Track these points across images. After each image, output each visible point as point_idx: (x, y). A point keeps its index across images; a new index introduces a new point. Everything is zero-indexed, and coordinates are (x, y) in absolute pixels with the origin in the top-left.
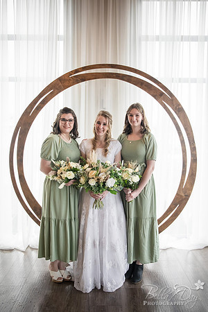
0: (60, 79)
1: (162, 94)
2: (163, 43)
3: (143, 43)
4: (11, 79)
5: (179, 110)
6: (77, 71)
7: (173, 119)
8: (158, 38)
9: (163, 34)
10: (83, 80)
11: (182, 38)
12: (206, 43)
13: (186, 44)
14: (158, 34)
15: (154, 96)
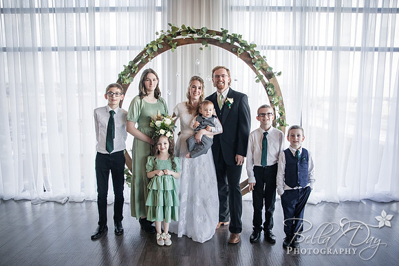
2: (253, 13)
4: (113, 48)
9: (253, 5)
11: (273, 9)
12: (292, 13)
13: (273, 13)
14: (248, 5)
15: (245, 61)
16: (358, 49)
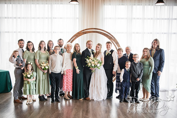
0: (78, 33)
1: (111, 38)
2: (112, 20)
3: (105, 20)
5: (117, 43)
6: (84, 30)
7: (115, 46)
8: (110, 18)
9: (112, 17)
10: (86, 33)
11: (119, 18)
13: (120, 20)
15: (109, 39)
16: (151, 33)
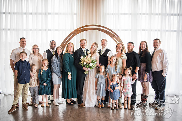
0: (76, 30)
1: (114, 36)
3: (107, 16)
6: (82, 27)
10: (85, 31)
12: (131, 16)
13: (123, 16)
14: (113, 12)
16: (159, 30)
